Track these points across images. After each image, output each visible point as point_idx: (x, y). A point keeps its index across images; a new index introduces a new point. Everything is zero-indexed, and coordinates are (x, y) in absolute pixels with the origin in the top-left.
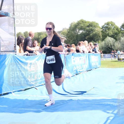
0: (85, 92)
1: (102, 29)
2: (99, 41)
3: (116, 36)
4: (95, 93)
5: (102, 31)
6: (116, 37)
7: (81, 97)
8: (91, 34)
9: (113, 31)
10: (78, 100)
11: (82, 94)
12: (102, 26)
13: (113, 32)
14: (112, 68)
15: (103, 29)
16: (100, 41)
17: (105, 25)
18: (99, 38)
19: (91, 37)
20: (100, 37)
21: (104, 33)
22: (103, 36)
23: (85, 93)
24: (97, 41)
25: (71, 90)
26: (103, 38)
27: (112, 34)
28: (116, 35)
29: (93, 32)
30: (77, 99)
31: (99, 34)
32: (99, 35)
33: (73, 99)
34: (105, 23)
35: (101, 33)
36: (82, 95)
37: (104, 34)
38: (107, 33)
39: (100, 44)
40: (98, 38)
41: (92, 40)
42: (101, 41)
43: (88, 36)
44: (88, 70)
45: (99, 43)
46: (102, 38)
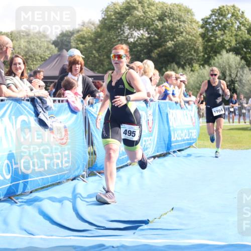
0: (146, 222)
1: (204, 29)
2: (194, 65)
3: (244, 50)
4: (175, 227)
5: (203, 36)
6: (246, 53)
7: (129, 239)
8: (170, 44)
9: (236, 35)
10: (121, 249)
11: (135, 228)
12: (202, 20)
13: (238, 38)
14: (231, 148)
15: (207, 28)
16: (196, 66)
17: (212, 15)
18: (195, 55)
19: (170, 50)
20: (196, 51)
21: (209, 40)
22: (205, 49)
23: (145, 226)
24: (188, 66)
25: (101, 216)
26: (206, 56)
27: (233, 44)
28: (245, 47)
29: (175, 37)
30: (119, 245)
31: (195, 43)
32: (195, 47)
33: (107, 245)
34: (213, 11)
35: (200, 39)
36: (134, 231)
37: (210, 44)
38: (218, 40)
39: (197, 74)
40: (192, 55)
41: (172, 62)
42: (200, 65)
43: (160, 49)
44: (158, 154)
45: (192, 70)
46: (204, 56)
